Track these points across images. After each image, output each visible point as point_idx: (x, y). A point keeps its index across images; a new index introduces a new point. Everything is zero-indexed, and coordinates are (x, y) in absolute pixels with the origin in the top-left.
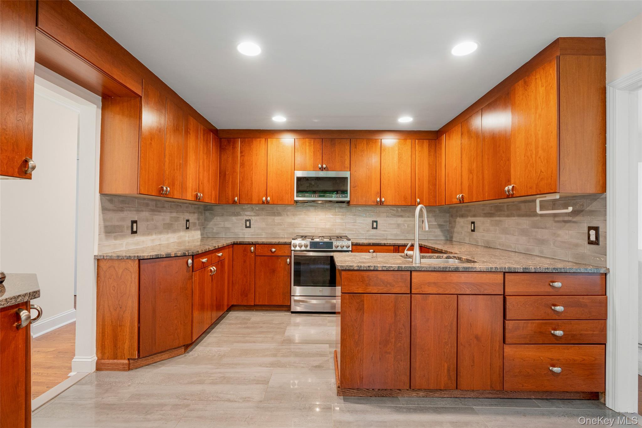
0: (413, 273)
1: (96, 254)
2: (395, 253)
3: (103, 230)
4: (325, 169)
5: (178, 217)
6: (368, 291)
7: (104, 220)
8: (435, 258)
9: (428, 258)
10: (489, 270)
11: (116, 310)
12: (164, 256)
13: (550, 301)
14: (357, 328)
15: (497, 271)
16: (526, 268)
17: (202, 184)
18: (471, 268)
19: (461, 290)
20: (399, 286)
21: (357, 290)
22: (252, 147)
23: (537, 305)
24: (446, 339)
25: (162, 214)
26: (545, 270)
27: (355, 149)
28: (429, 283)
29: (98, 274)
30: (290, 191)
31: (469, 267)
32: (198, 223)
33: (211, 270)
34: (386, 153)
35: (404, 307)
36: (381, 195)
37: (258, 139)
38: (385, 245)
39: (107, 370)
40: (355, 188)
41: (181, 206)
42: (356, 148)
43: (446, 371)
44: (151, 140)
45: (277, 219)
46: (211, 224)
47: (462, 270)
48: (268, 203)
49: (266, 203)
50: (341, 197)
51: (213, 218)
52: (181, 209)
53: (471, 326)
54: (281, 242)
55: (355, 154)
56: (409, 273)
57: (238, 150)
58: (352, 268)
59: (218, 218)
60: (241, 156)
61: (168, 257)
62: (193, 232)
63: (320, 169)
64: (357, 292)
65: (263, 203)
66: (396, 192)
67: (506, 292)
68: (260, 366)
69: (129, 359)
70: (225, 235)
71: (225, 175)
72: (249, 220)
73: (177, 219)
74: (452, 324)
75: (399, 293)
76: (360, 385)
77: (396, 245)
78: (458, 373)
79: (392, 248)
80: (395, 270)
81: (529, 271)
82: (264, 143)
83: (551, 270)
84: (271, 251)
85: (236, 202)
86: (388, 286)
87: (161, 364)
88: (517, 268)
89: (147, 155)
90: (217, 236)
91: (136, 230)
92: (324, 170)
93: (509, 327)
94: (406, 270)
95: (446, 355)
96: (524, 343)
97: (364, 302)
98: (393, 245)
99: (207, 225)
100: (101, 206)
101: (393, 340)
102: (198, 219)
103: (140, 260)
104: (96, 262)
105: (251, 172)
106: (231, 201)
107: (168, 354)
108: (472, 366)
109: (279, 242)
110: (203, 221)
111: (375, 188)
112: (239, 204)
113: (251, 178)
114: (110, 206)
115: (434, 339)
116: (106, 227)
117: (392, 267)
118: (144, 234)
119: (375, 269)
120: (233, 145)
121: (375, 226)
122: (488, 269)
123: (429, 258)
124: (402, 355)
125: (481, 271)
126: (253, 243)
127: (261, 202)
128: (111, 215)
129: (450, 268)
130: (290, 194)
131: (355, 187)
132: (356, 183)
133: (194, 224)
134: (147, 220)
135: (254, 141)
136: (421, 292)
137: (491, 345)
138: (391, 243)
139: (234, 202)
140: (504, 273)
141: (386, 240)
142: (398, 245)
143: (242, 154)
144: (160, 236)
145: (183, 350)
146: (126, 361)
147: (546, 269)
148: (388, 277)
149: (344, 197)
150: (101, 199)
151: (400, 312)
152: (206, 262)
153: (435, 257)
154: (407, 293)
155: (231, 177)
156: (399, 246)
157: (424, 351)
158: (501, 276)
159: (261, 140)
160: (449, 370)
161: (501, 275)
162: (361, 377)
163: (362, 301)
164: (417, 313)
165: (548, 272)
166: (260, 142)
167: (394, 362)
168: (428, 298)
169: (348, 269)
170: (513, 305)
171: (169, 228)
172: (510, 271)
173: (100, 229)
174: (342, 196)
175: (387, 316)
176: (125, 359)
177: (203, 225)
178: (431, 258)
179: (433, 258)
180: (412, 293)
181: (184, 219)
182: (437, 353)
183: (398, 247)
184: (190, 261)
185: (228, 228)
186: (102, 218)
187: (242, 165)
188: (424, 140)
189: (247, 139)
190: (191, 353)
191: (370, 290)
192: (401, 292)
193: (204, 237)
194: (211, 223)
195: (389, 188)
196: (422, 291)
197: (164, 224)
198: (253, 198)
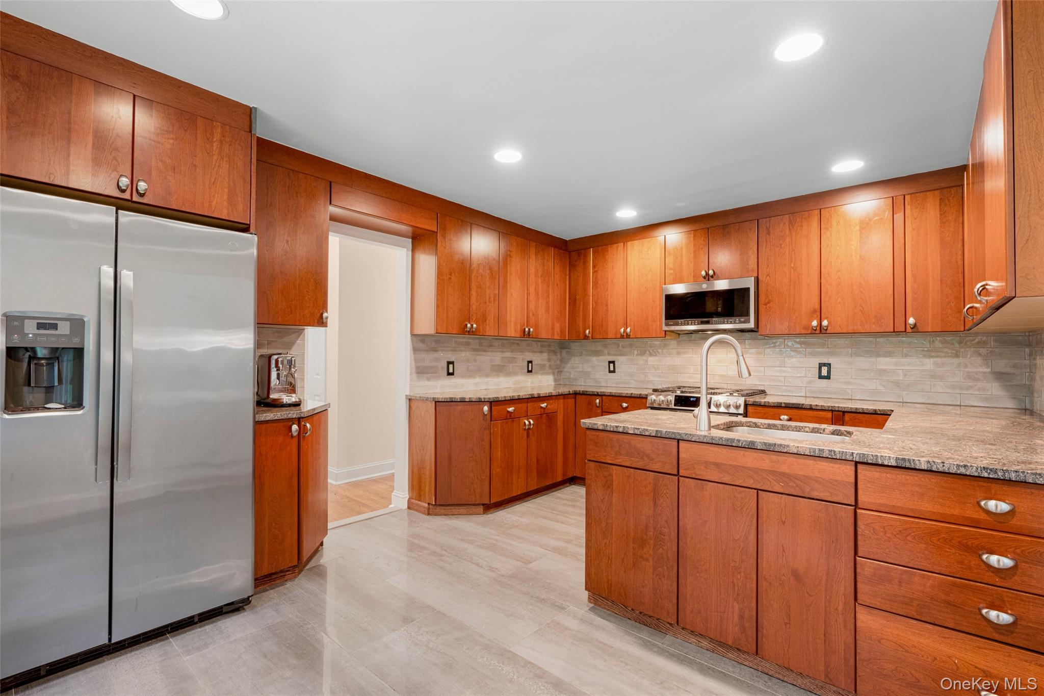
0: (682, 444)
1: (408, 394)
2: (835, 424)
3: (414, 371)
4: (712, 277)
5: (514, 358)
6: (618, 462)
7: (416, 360)
8: (807, 432)
9: (793, 431)
10: (817, 453)
11: (420, 451)
12: (459, 400)
13: (977, 539)
14: (604, 512)
15: (834, 457)
16: (904, 459)
17: (533, 315)
18: (778, 445)
19: (764, 484)
20: (660, 461)
21: (605, 458)
22: (607, 257)
23: (939, 543)
24: (735, 562)
25: (490, 354)
26: (958, 469)
27: (768, 236)
28: (706, 462)
29: (409, 414)
30: (658, 316)
31: (775, 444)
32: (548, 365)
33: (525, 423)
34: (831, 234)
35: (668, 495)
36: (822, 314)
37: (615, 245)
38: (811, 408)
39: (416, 510)
40: (768, 305)
41: (518, 344)
42: (769, 233)
43: (736, 616)
44: (450, 275)
45: (652, 360)
46: (567, 368)
47: (761, 448)
48: (628, 336)
49: (625, 337)
50: (737, 322)
51: (571, 359)
52: (520, 348)
53: (784, 551)
54: (635, 394)
55: (766, 246)
56: (675, 443)
57: (590, 265)
58: (595, 427)
59: (577, 359)
60: (594, 273)
61: (463, 401)
62: (540, 377)
63: (704, 278)
64: (604, 461)
65: (622, 337)
66: (856, 307)
67: (859, 502)
68: (541, 546)
69: (429, 504)
70: (584, 382)
71: (575, 299)
72: (613, 362)
73: (512, 360)
74: (747, 538)
75: (661, 471)
76: (608, 594)
77: (837, 409)
78: (759, 628)
79: (829, 415)
80: (651, 435)
81: (913, 467)
82: (622, 249)
83: (976, 471)
84: (621, 406)
85: (588, 337)
86: (645, 458)
87: (456, 518)
88: (881, 456)
89: (446, 292)
90: (574, 384)
91: (452, 372)
92: (712, 279)
93: (866, 573)
94: (667, 436)
95: (736, 589)
96: (905, 614)
97: (612, 476)
98: (830, 409)
99: (564, 368)
100: (412, 347)
101: (652, 542)
102: (549, 360)
103: (437, 402)
104: (408, 402)
105: (607, 294)
106: (582, 336)
107: (465, 509)
108: (786, 624)
109: (632, 394)
110: (558, 362)
111: (809, 299)
112: (592, 339)
113: (607, 301)
114: (421, 346)
115: (716, 556)
116: (417, 367)
117: (647, 430)
118: (463, 377)
119: (625, 431)
120: (584, 259)
121: (825, 372)
122: (814, 451)
123: (796, 431)
124: (665, 568)
125: (799, 453)
126: (598, 393)
127: (619, 336)
128: (423, 355)
129: (739, 441)
130: (658, 321)
131: (769, 303)
132: (770, 296)
133: (542, 367)
134: (468, 361)
135: (609, 249)
136: (694, 476)
137: (826, 597)
138: (823, 406)
139: (586, 338)
140: (857, 463)
141: (850, 401)
142: (840, 409)
143: (596, 269)
144: (486, 380)
145: (481, 509)
146: (426, 505)
147: (962, 466)
148: (645, 446)
149: (744, 322)
150: (412, 340)
151: (662, 501)
152: (512, 411)
153: (807, 429)
154: (673, 473)
155: (582, 303)
156: (844, 412)
157: (698, 572)
158: (850, 469)
159: (618, 246)
160: (741, 617)
161: (848, 467)
162: (610, 582)
163: (610, 475)
164: (688, 507)
165: (968, 473)
166: (617, 249)
167: (653, 574)
168: (705, 487)
169: (591, 427)
170: (874, 529)
171: (499, 370)
172: (865, 460)
173: (411, 369)
174: (739, 320)
175: (644, 503)
176: (426, 503)
177: (558, 369)
178: (799, 431)
179: (804, 431)
180: (680, 474)
181: (523, 359)
182: (721, 582)
183: (841, 413)
184: (486, 408)
185: (588, 373)
186: (413, 358)
187: (595, 283)
188: (928, 193)
189: (600, 248)
190: (490, 515)
191: (620, 460)
192: (663, 471)
193: (560, 384)
194: (569, 365)
195: (839, 299)
196: (695, 473)
197: (493, 366)
198: (609, 330)
